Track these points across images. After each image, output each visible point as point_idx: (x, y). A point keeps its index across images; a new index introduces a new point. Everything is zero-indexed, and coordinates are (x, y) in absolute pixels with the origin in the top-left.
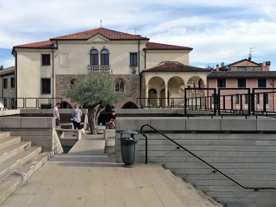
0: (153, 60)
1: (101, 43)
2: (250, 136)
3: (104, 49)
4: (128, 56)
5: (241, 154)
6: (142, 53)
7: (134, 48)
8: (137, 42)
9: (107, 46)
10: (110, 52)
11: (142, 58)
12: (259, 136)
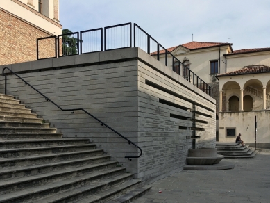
0: (234, 66)
1: (183, 54)
2: (70, 70)
3: (185, 61)
4: (208, 64)
5: (65, 85)
6: (223, 59)
7: (214, 56)
8: (217, 48)
9: (188, 57)
10: (191, 62)
11: (222, 65)
12: (77, 69)
